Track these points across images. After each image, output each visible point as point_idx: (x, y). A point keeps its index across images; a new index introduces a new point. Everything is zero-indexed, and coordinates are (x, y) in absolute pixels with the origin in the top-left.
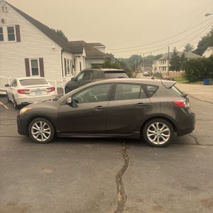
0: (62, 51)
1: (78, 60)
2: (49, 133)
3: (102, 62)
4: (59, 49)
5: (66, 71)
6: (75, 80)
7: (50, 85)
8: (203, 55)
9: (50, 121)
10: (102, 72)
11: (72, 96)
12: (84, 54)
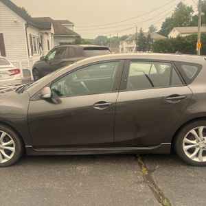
0: (27, 25)
1: (46, 38)
2: (13, 149)
3: (71, 41)
4: (23, 23)
5: (33, 50)
6: (45, 59)
7: (12, 67)
8: (169, 36)
9: (13, 129)
10: (80, 49)
11: (50, 85)
12: (52, 31)
